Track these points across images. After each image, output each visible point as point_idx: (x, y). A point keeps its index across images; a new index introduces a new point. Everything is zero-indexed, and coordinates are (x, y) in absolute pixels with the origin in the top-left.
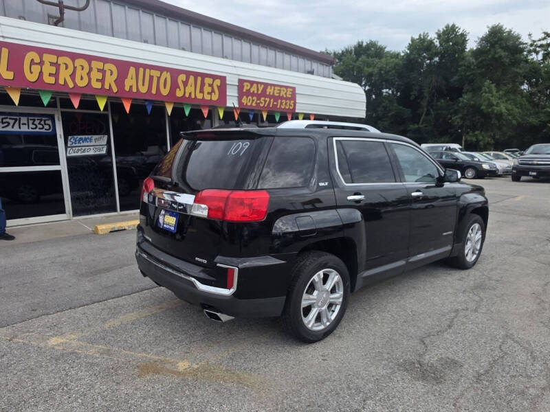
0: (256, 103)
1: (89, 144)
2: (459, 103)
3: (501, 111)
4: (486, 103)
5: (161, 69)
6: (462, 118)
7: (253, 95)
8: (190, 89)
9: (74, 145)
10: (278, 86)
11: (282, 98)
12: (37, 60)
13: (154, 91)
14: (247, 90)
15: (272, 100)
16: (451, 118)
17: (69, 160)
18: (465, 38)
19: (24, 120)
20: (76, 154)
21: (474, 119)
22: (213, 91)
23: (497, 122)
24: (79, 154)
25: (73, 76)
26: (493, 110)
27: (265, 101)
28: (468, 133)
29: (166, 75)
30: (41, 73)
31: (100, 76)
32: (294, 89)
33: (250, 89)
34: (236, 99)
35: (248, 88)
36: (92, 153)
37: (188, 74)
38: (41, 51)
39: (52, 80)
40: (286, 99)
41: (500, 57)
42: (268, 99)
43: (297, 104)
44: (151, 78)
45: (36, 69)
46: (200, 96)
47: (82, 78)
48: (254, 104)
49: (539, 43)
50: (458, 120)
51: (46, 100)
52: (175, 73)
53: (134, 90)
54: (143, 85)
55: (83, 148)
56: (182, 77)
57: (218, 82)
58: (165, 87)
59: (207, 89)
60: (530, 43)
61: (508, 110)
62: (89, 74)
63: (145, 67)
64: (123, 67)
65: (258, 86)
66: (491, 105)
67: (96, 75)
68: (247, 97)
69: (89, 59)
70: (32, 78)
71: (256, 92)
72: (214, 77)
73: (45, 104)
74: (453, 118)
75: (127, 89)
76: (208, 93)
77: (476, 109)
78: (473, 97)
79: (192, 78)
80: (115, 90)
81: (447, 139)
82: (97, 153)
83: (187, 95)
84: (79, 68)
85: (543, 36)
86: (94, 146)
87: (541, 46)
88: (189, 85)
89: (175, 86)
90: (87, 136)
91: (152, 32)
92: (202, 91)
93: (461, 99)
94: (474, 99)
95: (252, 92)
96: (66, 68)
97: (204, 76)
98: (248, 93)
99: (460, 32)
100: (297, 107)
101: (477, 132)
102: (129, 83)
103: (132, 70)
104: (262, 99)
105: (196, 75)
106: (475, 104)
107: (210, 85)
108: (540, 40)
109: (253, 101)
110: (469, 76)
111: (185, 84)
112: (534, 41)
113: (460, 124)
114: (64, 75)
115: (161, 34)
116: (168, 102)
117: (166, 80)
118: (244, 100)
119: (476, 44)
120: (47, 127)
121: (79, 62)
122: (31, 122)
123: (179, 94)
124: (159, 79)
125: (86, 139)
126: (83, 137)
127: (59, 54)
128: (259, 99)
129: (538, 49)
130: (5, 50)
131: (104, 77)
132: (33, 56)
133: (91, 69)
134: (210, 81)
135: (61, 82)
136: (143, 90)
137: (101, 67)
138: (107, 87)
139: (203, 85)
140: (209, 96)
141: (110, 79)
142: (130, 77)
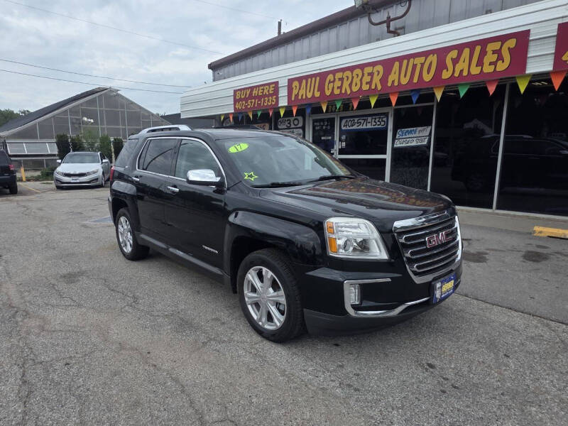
1: (414, 135)
5: (427, 54)
8: (462, 65)
9: (401, 137)
12: (332, 80)
13: (415, 80)
17: (395, 150)
19: (369, 119)
20: (401, 145)
22: (500, 58)
24: (404, 145)
25: (350, 85)
29: (433, 58)
30: (333, 88)
31: (369, 79)
34: (551, 57)
36: (414, 144)
37: (460, 48)
38: (334, 72)
39: (338, 92)
44: (414, 66)
45: (331, 86)
46: (475, 70)
47: (356, 85)
51: (338, 106)
53: (396, 84)
54: (405, 76)
55: (408, 140)
56: (453, 54)
57: (511, 44)
58: (428, 72)
59: (490, 58)
62: (361, 80)
64: (388, 64)
67: (367, 79)
69: (362, 67)
70: (328, 93)
72: (504, 38)
75: (389, 84)
76: (491, 64)
79: (466, 51)
80: (379, 87)
82: (419, 144)
83: (457, 74)
84: (355, 76)
86: (418, 137)
88: (462, 59)
89: (441, 66)
90: (412, 129)
92: (480, 63)
96: (347, 79)
97: (484, 43)
102: (393, 77)
103: (396, 65)
105: (471, 45)
107: (494, 52)
111: (455, 61)
114: (346, 85)
116: (436, 88)
117: (431, 63)
120: (383, 123)
121: (356, 71)
122: (373, 120)
123: (446, 75)
124: (422, 65)
125: (411, 132)
126: (409, 129)
127: (343, 70)
130: (318, 78)
131: (372, 79)
132: (330, 77)
133: (363, 75)
134: (497, 46)
135: (343, 92)
136: (404, 81)
137: (370, 72)
138: (373, 87)
139: (483, 53)
140: (493, 67)
141: (377, 79)
142: (393, 72)
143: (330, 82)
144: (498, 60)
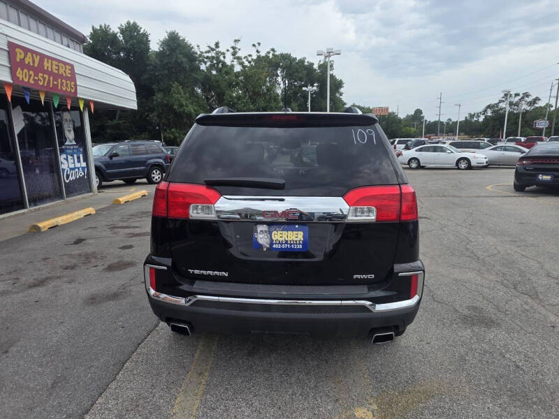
0: (34, 79)
2: (153, 101)
3: (190, 111)
4: (177, 103)
6: (158, 116)
7: (29, 67)
10: (56, 60)
11: (61, 76)
14: (20, 60)
15: (51, 78)
16: (148, 115)
18: (147, 38)
21: (169, 117)
23: (188, 121)
26: (184, 110)
27: (44, 79)
28: (166, 130)
32: (72, 67)
33: (24, 59)
34: (8, 70)
35: (22, 57)
40: (67, 78)
41: (182, 62)
42: (46, 76)
43: (78, 87)
48: (31, 81)
49: (206, 55)
50: (155, 118)
60: (199, 53)
61: (195, 111)
65: (33, 56)
66: (181, 105)
68: (22, 70)
71: (32, 64)
74: (151, 116)
77: (169, 108)
78: (164, 96)
81: (147, 136)
85: (208, 49)
87: (207, 58)
93: (155, 97)
94: (167, 98)
95: (27, 63)
98: (22, 64)
99: (142, 31)
100: (78, 91)
101: (173, 130)
104: (41, 75)
106: (167, 104)
108: (206, 52)
109: (30, 76)
110: (158, 76)
112: (202, 53)
113: (158, 121)
118: (20, 74)
119: (158, 46)
128: (36, 75)
129: (205, 60)
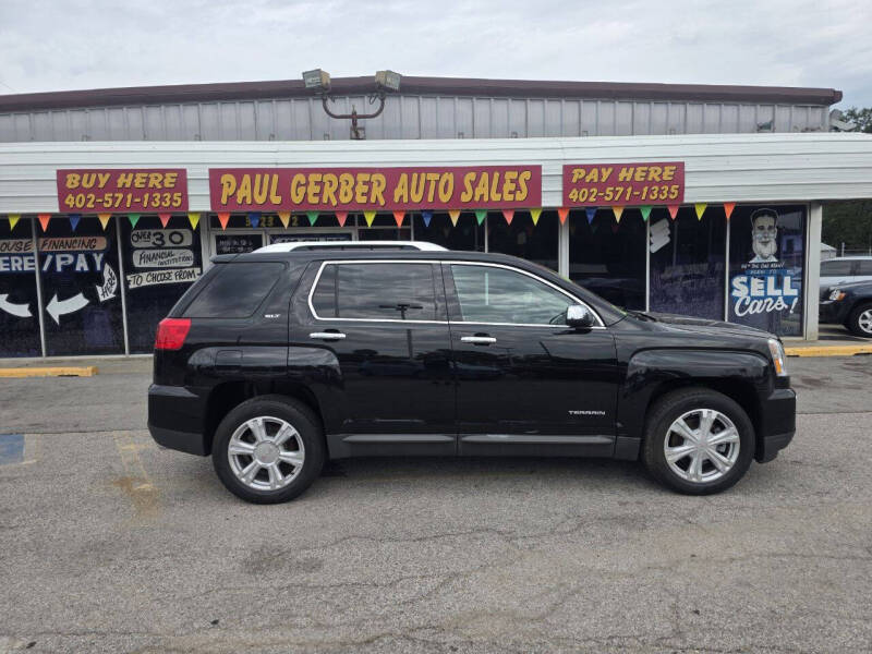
0: (596, 197)
5: (441, 171)
7: (590, 185)
8: (482, 190)
10: (643, 165)
11: (651, 184)
12: (303, 182)
13: (430, 199)
14: (578, 180)
15: (630, 189)
22: (518, 188)
25: (337, 193)
27: (615, 192)
29: (449, 177)
30: (306, 194)
31: (366, 189)
32: (680, 166)
33: (584, 178)
34: (560, 193)
35: (581, 177)
37: (479, 170)
38: (307, 172)
39: (315, 200)
40: (662, 184)
42: (620, 189)
43: (687, 190)
44: (428, 183)
45: (302, 191)
46: (496, 197)
47: (346, 194)
48: (592, 199)
51: (313, 220)
52: (459, 172)
53: (405, 200)
54: (417, 192)
56: (472, 176)
57: (527, 175)
58: (445, 192)
59: (508, 186)
62: (353, 189)
63: (420, 170)
64: (392, 175)
67: (362, 189)
68: (579, 190)
69: (354, 172)
70: (297, 200)
71: (596, 180)
72: (520, 169)
73: (312, 223)
75: (396, 200)
76: (510, 193)
79: (485, 176)
80: (382, 202)
83: (477, 199)
84: (344, 183)
88: (481, 184)
89: (459, 188)
91: (470, 121)
92: (500, 190)
96: (331, 186)
97: (503, 170)
98: (581, 184)
100: (686, 195)
102: (400, 192)
103: (404, 177)
104: (610, 189)
105: (490, 170)
107: (512, 181)
109: (590, 194)
111: (475, 184)
114: (329, 192)
115: (481, 122)
116: (452, 210)
117: (447, 182)
121: (345, 176)
123: (465, 198)
124: (437, 182)
127: (324, 171)
128: (601, 190)
130: (276, 177)
131: (370, 189)
132: (300, 178)
133: (356, 183)
134: (514, 175)
135: (325, 201)
136: (417, 198)
137: (368, 179)
138: (373, 200)
139: (502, 181)
140: (512, 196)
141: (377, 192)
142: (400, 185)
143: (299, 185)
144: (516, 190)
